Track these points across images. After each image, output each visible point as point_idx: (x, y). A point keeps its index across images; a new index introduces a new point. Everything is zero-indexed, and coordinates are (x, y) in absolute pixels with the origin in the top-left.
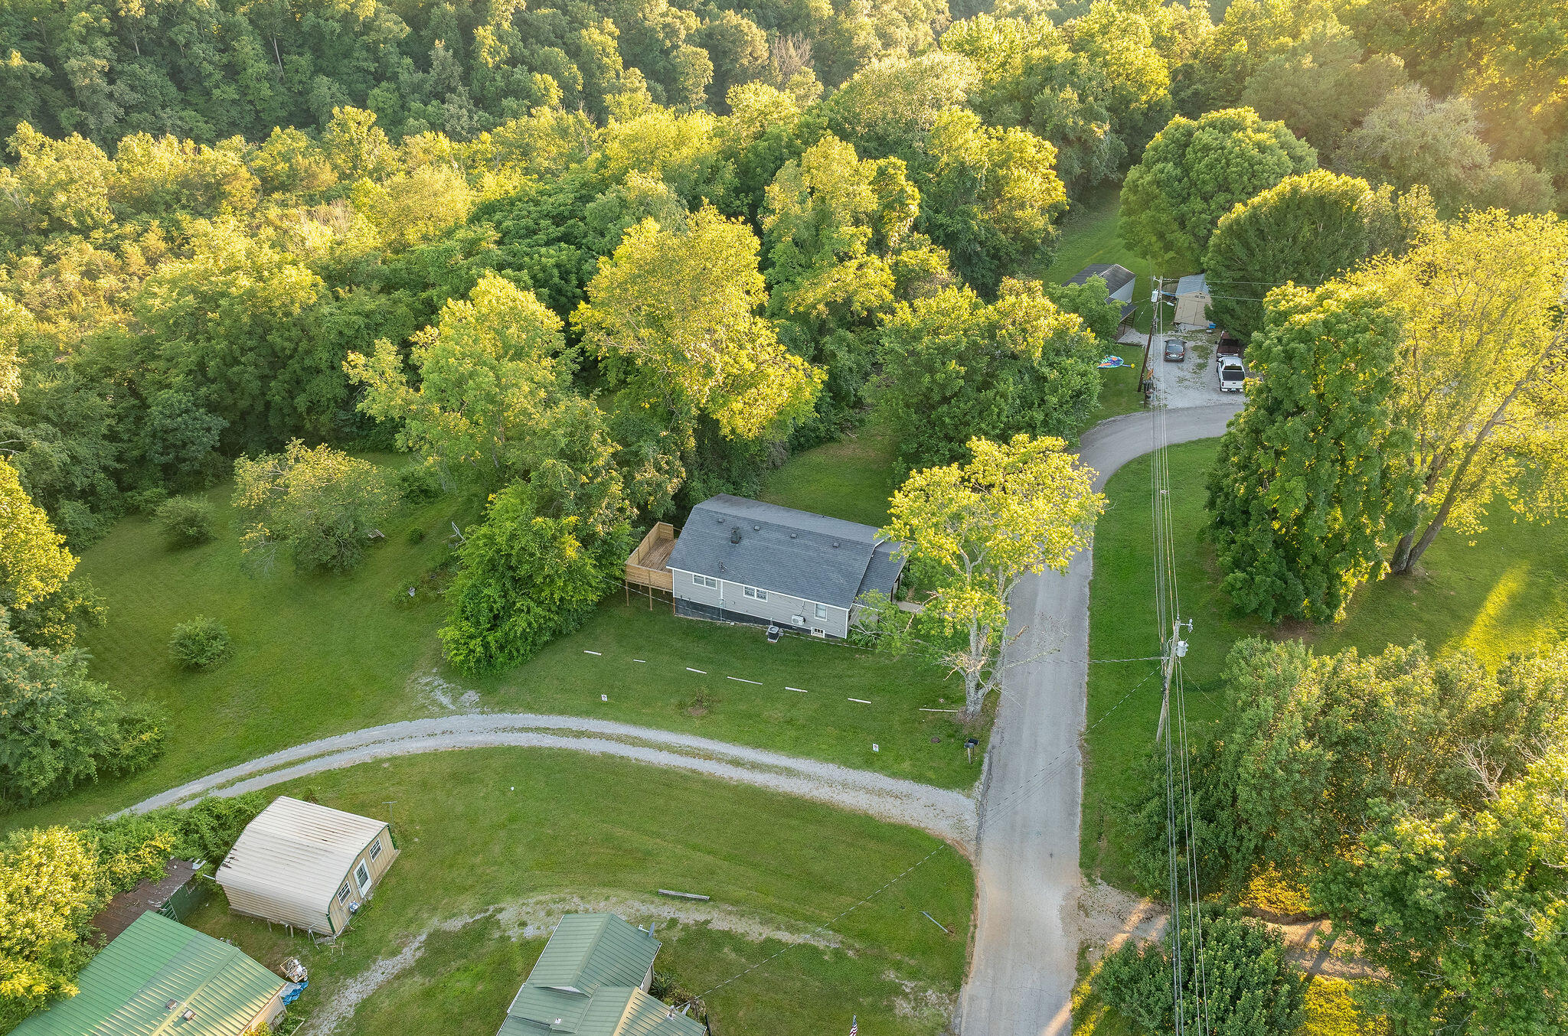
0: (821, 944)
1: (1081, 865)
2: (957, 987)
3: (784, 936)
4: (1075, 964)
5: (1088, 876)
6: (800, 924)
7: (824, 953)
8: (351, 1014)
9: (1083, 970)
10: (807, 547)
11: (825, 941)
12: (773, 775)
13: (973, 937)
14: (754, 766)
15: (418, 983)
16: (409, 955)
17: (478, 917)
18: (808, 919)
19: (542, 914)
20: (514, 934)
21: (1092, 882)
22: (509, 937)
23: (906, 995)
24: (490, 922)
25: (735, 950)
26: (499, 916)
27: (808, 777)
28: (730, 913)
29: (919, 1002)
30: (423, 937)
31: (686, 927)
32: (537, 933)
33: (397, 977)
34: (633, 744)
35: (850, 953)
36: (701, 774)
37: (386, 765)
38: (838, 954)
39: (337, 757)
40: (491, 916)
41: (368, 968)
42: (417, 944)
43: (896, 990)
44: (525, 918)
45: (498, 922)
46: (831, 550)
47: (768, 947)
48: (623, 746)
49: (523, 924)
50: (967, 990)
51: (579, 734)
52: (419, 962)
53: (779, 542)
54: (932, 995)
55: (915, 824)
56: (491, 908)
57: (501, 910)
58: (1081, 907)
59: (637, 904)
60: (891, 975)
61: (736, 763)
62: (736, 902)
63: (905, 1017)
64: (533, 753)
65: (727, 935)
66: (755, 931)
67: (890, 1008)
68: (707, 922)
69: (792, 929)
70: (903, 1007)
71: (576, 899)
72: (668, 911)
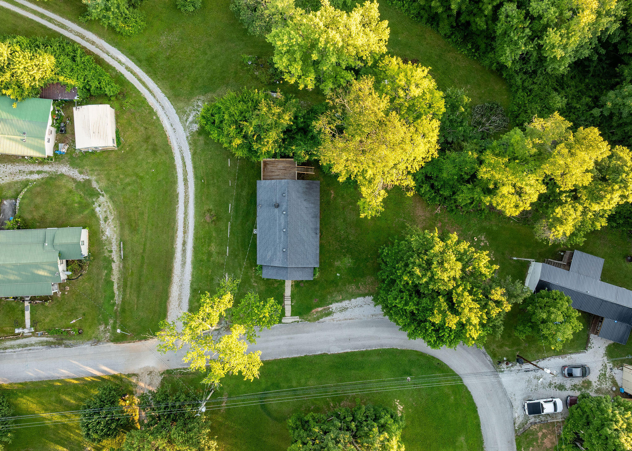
0: (116, 298)
1: (167, 370)
2: (112, 341)
3: (115, 286)
4: (130, 373)
5: (164, 373)
6: (122, 289)
7: (113, 300)
8: (59, 173)
9: (129, 375)
10: (280, 238)
11: (118, 299)
12: (181, 259)
13: (130, 342)
14: (184, 251)
15: (72, 185)
16: (81, 178)
17: (99, 190)
18: (124, 291)
19: (105, 210)
20: (96, 204)
21: (162, 374)
22: (94, 204)
23: (106, 327)
24: (97, 195)
25: (106, 274)
26: (101, 197)
27: (183, 271)
28: (119, 267)
29: (105, 332)
30: (88, 178)
31: (111, 256)
32: (98, 212)
33: (73, 179)
34: (185, 202)
35: (115, 308)
36: (176, 233)
37: (155, 118)
38: (114, 304)
39: (152, 98)
40: (100, 194)
41: (73, 168)
42: (85, 177)
43: (107, 324)
44: (102, 205)
45: (99, 197)
46: (281, 249)
47: (109, 283)
48: (183, 198)
49: (100, 206)
50: (112, 344)
51: (186, 180)
52: (80, 182)
53: (280, 225)
54: (108, 335)
55: (169, 314)
56: (103, 192)
57: (103, 196)
58: (151, 372)
59: (115, 237)
60: (111, 321)
61: (184, 243)
62: (124, 267)
63: (99, 329)
64: (174, 167)
65: (111, 269)
66: (115, 277)
67: (100, 324)
68: (114, 262)
69: (119, 288)
70: (102, 328)
71: (112, 217)
72: (115, 248)
